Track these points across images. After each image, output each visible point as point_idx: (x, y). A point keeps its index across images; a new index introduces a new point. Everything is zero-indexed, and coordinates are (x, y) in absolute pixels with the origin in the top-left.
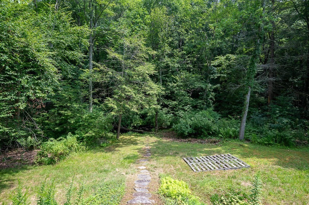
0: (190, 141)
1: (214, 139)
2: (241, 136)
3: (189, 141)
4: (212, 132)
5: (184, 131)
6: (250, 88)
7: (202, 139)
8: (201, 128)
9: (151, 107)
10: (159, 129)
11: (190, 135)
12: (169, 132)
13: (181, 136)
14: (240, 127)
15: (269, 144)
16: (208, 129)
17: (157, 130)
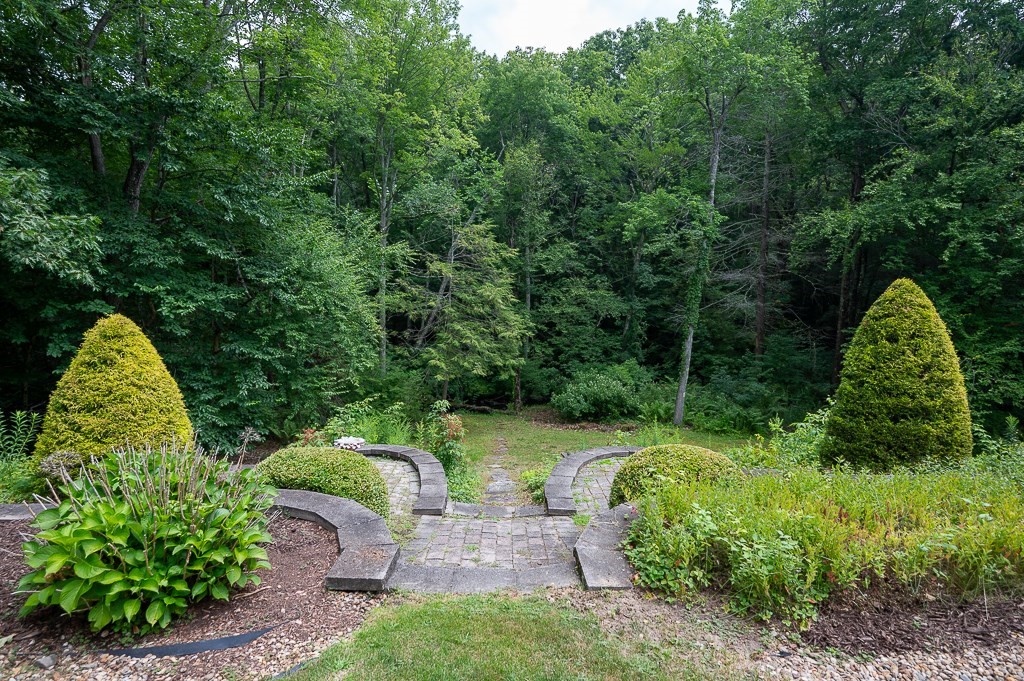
0: (584, 428)
1: (631, 423)
2: (677, 417)
3: (581, 427)
4: (628, 410)
5: (572, 408)
6: (691, 328)
7: (608, 424)
8: (607, 402)
9: (507, 363)
10: (524, 404)
11: (585, 417)
12: (545, 411)
13: (568, 418)
14: (675, 402)
15: (724, 431)
16: (620, 403)
17: (518, 405)
